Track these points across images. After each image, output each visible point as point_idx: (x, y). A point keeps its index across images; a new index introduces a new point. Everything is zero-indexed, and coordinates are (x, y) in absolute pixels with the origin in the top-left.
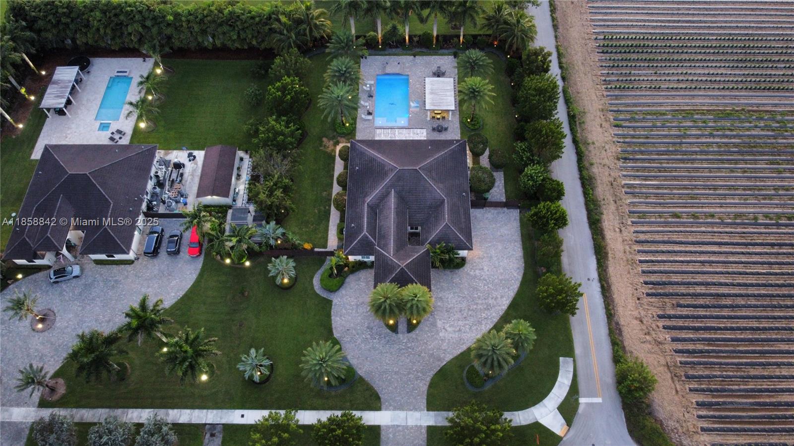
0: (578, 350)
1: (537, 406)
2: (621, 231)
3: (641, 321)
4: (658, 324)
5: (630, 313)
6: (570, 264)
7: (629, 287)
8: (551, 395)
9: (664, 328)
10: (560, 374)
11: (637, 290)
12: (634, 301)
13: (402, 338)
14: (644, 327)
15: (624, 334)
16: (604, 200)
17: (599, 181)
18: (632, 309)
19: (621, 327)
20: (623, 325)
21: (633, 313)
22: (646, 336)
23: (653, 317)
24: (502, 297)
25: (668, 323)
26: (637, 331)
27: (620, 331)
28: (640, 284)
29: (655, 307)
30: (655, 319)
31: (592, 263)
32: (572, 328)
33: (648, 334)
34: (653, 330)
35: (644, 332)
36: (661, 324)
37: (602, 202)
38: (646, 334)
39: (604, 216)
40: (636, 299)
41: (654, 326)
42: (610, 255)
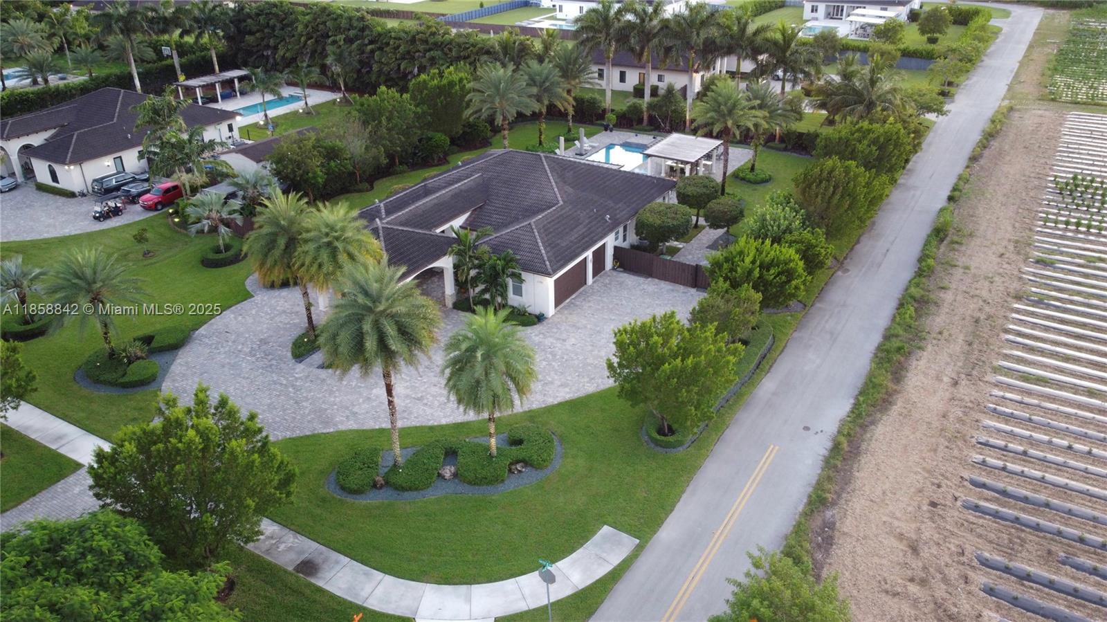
0: (670, 531)
1: (447, 588)
2: (955, 383)
3: (915, 550)
4: (971, 574)
5: (885, 519)
6: (775, 394)
7: (916, 473)
8: (509, 584)
9: (990, 591)
10: (574, 555)
11: (939, 486)
12: (916, 504)
13: (297, 370)
14: (917, 564)
15: (836, 551)
16: (940, 333)
17: (945, 309)
18: (898, 514)
19: (837, 534)
20: (845, 534)
21: (896, 523)
22: (909, 584)
23: (963, 554)
24: (563, 385)
25: (1009, 586)
26: (884, 561)
27: (829, 542)
28: (956, 480)
29: (980, 536)
30: (964, 559)
31: (840, 408)
32: (689, 490)
33: (923, 582)
34: (945, 580)
35: (909, 573)
36: (981, 578)
37: (934, 335)
38: (912, 580)
39: (925, 353)
40: (926, 501)
41: (953, 573)
42: (896, 409)
